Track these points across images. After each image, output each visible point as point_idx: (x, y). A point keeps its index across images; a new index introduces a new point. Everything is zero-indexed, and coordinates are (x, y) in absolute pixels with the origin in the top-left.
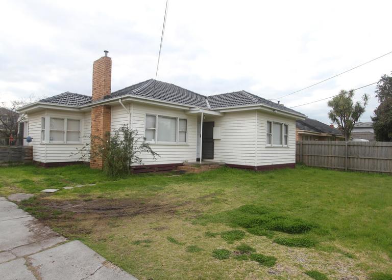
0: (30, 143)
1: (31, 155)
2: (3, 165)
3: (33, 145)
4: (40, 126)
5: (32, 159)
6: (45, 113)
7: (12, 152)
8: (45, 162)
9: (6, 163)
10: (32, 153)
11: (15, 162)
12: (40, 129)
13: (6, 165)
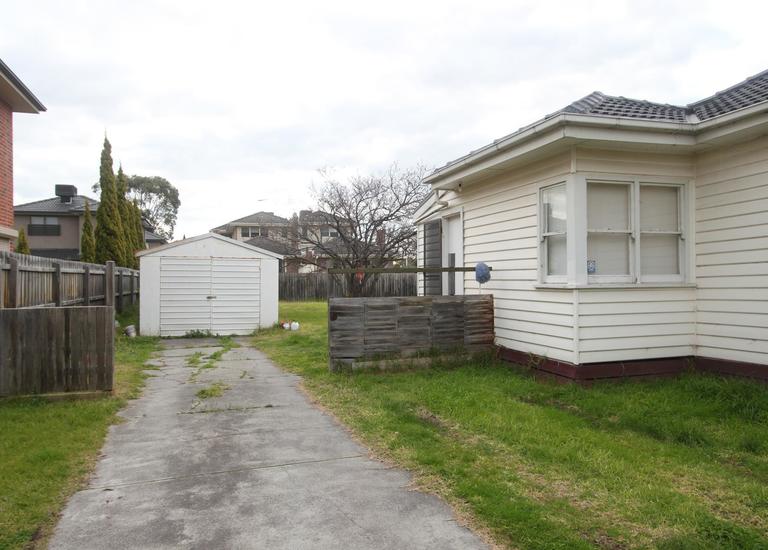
0: (483, 285)
1: (490, 325)
2: (416, 361)
3: (496, 294)
4: (534, 221)
5: (491, 341)
6: (568, 164)
7: (439, 318)
8: (574, 359)
9: (422, 355)
10: (492, 321)
11: (448, 352)
12: (534, 231)
13: (423, 361)
